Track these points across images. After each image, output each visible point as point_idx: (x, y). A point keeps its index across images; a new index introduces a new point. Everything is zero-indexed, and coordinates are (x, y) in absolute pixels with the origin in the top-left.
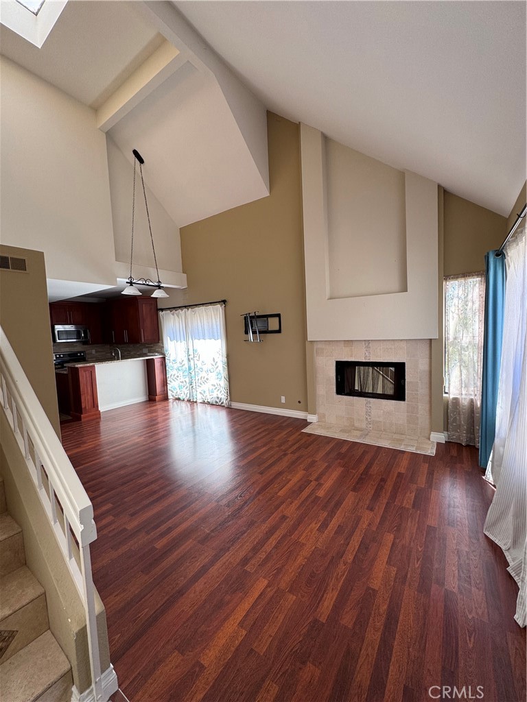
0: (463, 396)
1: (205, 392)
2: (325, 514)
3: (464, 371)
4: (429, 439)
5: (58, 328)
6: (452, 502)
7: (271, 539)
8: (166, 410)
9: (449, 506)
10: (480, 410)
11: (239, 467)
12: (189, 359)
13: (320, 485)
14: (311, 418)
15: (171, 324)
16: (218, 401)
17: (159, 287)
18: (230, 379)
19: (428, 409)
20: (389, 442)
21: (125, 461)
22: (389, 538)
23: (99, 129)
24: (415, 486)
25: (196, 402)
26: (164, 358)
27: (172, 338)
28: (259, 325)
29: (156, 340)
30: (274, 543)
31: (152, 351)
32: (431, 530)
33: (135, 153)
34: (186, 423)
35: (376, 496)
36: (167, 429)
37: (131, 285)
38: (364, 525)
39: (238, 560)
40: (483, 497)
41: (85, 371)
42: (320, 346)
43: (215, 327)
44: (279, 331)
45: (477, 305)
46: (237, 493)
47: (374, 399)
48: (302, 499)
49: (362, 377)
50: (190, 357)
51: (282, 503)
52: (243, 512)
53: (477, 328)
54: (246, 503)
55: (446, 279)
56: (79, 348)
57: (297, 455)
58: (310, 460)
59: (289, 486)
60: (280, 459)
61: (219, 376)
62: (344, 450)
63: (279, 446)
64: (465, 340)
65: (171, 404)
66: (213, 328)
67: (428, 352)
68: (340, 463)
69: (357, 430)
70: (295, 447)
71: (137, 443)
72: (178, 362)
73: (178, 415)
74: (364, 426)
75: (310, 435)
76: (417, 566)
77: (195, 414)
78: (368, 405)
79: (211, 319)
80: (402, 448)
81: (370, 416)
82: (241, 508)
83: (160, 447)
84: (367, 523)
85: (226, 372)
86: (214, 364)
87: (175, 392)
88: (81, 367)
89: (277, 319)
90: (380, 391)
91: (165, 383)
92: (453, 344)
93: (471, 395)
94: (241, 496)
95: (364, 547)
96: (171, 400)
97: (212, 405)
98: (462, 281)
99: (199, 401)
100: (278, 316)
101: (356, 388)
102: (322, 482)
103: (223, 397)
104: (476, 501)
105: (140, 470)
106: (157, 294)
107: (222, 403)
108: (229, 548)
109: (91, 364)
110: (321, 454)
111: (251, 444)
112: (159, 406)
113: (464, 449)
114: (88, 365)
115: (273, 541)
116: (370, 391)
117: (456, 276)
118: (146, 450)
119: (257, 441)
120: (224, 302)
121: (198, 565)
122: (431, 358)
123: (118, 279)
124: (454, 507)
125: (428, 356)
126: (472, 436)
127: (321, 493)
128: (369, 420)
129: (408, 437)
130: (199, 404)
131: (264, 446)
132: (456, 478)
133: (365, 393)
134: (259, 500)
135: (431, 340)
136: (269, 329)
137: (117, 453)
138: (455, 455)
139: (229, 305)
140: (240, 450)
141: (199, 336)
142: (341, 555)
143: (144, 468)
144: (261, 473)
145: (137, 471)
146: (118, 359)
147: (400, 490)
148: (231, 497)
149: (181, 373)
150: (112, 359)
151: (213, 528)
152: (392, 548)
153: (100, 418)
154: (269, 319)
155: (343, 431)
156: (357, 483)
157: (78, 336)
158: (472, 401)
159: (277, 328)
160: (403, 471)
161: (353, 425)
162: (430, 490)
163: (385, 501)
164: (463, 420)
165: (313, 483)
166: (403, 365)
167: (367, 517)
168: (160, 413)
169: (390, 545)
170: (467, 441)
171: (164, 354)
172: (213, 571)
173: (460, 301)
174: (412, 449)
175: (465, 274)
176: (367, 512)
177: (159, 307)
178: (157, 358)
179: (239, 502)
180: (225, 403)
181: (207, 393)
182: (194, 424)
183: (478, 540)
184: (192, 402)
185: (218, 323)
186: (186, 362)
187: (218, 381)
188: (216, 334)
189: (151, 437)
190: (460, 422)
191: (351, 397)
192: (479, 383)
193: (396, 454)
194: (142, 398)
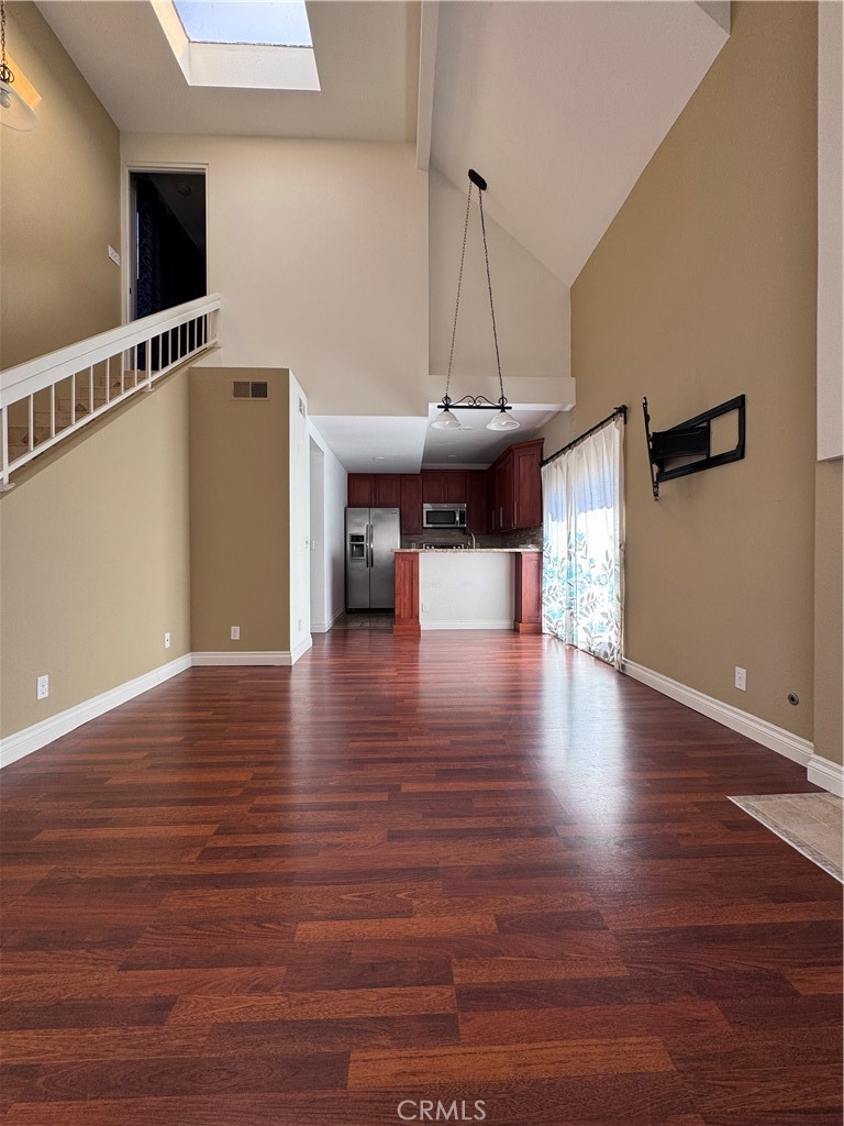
1: (592, 628)
5: (428, 507)
12: (569, 554)
14: (823, 770)
15: (553, 487)
16: (607, 652)
17: (502, 409)
25: (576, 647)
26: (541, 554)
27: (553, 515)
29: (536, 522)
33: (474, 176)
37: (448, 411)
41: (403, 560)
43: (606, 476)
44: (739, 453)
50: (572, 550)
56: (458, 539)
61: (612, 594)
65: (545, 644)
66: (603, 482)
72: (559, 563)
85: (621, 585)
86: (607, 565)
87: (555, 621)
91: (539, 603)
96: (546, 638)
97: (597, 658)
99: (580, 646)
100: (740, 404)
103: (615, 644)
109: (416, 550)
112: (525, 640)
114: (407, 550)
120: (624, 410)
123: (430, 405)
130: (580, 653)
136: (712, 454)
141: (584, 503)
153: (420, 636)
154: (713, 422)
157: (451, 520)
159: (736, 444)
171: (541, 547)
177: (544, 459)
178: (529, 551)
180: (617, 659)
181: (595, 632)
184: (571, 647)
186: (565, 560)
194: (503, 623)
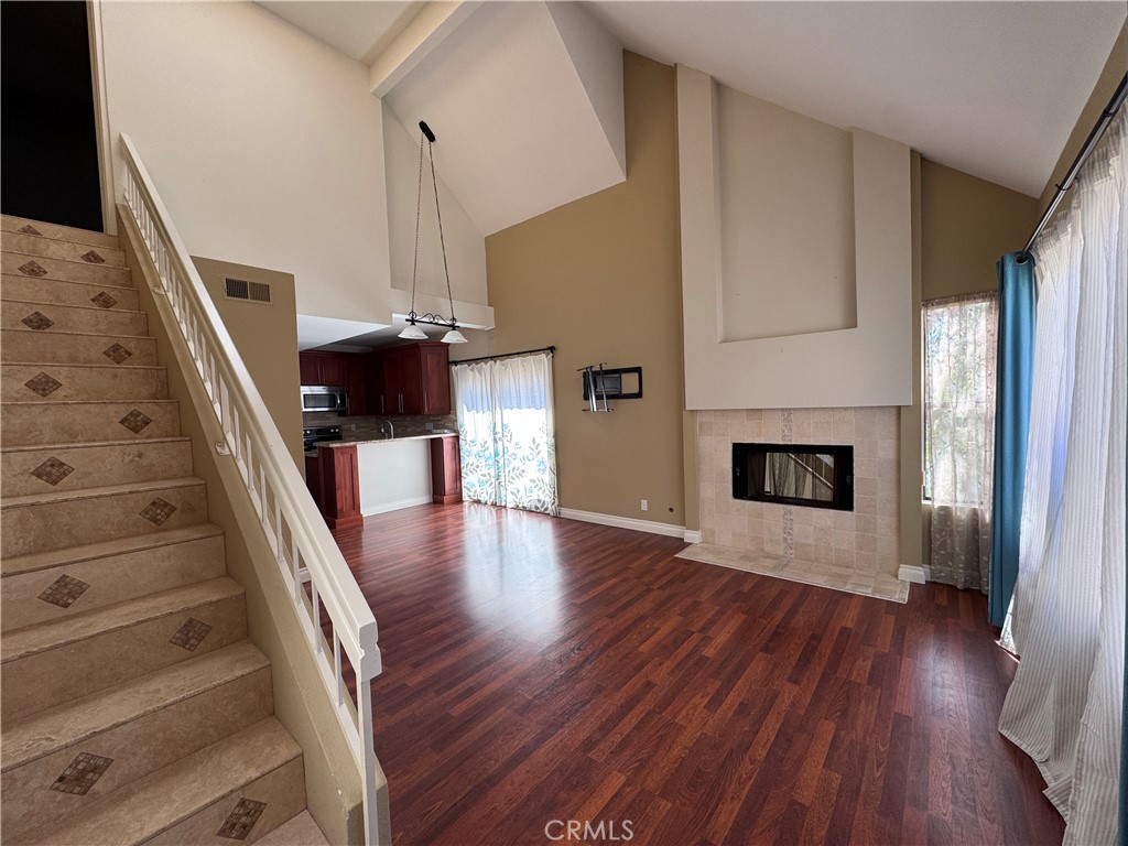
0: (959, 505)
1: (518, 491)
2: (718, 684)
3: (960, 460)
4: (897, 576)
5: (305, 390)
6: (939, 679)
7: (629, 716)
8: (459, 517)
9: (934, 684)
10: (989, 529)
11: (575, 605)
12: (495, 439)
13: (707, 640)
14: (690, 536)
15: (469, 384)
16: (539, 506)
17: (453, 327)
18: (559, 471)
19: (894, 525)
20: (826, 578)
21: (400, 589)
22: (828, 728)
23: (374, 94)
24: (872, 650)
25: (505, 507)
26: (457, 438)
27: (470, 407)
28: (606, 386)
29: (445, 410)
30: (634, 722)
31: (440, 427)
32: (901, 720)
33: (424, 126)
34: (489, 539)
35: (804, 661)
36: (459, 546)
37: (413, 324)
38: (784, 703)
39: (577, 743)
40: (995, 672)
41: (343, 453)
42: (706, 418)
43: (536, 387)
44: (639, 395)
45: (982, 351)
46: (573, 643)
47: (799, 507)
48: (679, 659)
49: (777, 472)
50: (498, 436)
51: (646, 663)
52: (583, 673)
53: (983, 388)
54: (587, 659)
55: (926, 306)
56: (333, 421)
57: (667, 592)
58: (690, 601)
59: (656, 638)
60: (640, 597)
61: (542, 467)
62: (746, 587)
63: (640, 577)
64: (963, 408)
65: (466, 510)
66: (533, 392)
67: (893, 428)
68: (740, 607)
69: (769, 557)
70: (664, 581)
71: (418, 565)
72: (478, 445)
73: (476, 526)
74: (780, 550)
75: (689, 562)
76: (877, 775)
77: (503, 525)
78: (788, 517)
79: (533, 375)
80: (848, 589)
81: (790, 534)
82: (580, 666)
83: (452, 570)
84: (788, 702)
85: (553, 460)
86: (534, 447)
87: (473, 490)
88: (337, 448)
89: (637, 375)
90: (807, 495)
91: (458, 476)
92: (939, 414)
93: (973, 502)
94: (579, 649)
95: (784, 738)
96: (466, 504)
97: (530, 511)
98: (955, 308)
99: (509, 506)
100: (638, 370)
101: (767, 489)
102: (711, 636)
103: (547, 499)
104: (985, 680)
105: (424, 602)
106: (450, 338)
107: (546, 509)
108: (563, 724)
109: (352, 443)
110: (707, 594)
111: (593, 572)
112: (448, 511)
113: (960, 595)
114: (347, 444)
115: (632, 719)
116: (792, 494)
117: (944, 300)
118: (431, 574)
119: (601, 568)
120: (552, 349)
121: (516, 745)
122: (899, 439)
123: (394, 315)
124: (943, 686)
125: (894, 436)
126: (975, 574)
127: (709, 652)
128: (790, 542)
129: (858, 571)
130: (509, 511)
131: (614, 576)
132: (946, 640)
133: (783, 497)
134: (608, 656)
135: (899, 407)
136: (623, 392)
137: (389, 577)
138: (945, 603)
139: (558, 353)
140: (577, 580)
141: (511, 403)
142: (746, 747)
143: (430, 600)
144: (611, 616)
145: (419, 604)
146: (389, 437)
147: (845, 654)
148: (563, 649)
149: (482, 460)
150: (381, 437)
151: (537, 693)
152: (832, 743)
153: (362, 525)
154: (624, 376)
155: (745, 558)
156: (770, 640)
157: (332, 403)
158: (975, 512)
159: (636, 390)
160: (850, 625)
161: (763, 551)
162: (899, 657)
163: (820, 670)
164: (958, 545)
165: (696, 637)
166: (849, 449)
167: (788, 693)
168: (449, 521)
169: (830, 738)
170: (966, 581)
171: (457, 431)
172: (541, 755)
173: (953, 344)
174: (867, 592)
175: (962, 296)
176: (790, 686)
177: (451, 359)
178: (446, 436)
179: (577, 657)
180: (551, 509)
181: (522, 494)
182: (500, 540)
183: (989, 742)
184: (498, 507)
185: (542, 383)
186: (490, 444)
187: (539, 475)
188: (537, 399)
189: (438, 556)
190: (954, 548)
191: (759, 503)
192: (989, 482)
193: (837, 598)
194: (423, 498)
